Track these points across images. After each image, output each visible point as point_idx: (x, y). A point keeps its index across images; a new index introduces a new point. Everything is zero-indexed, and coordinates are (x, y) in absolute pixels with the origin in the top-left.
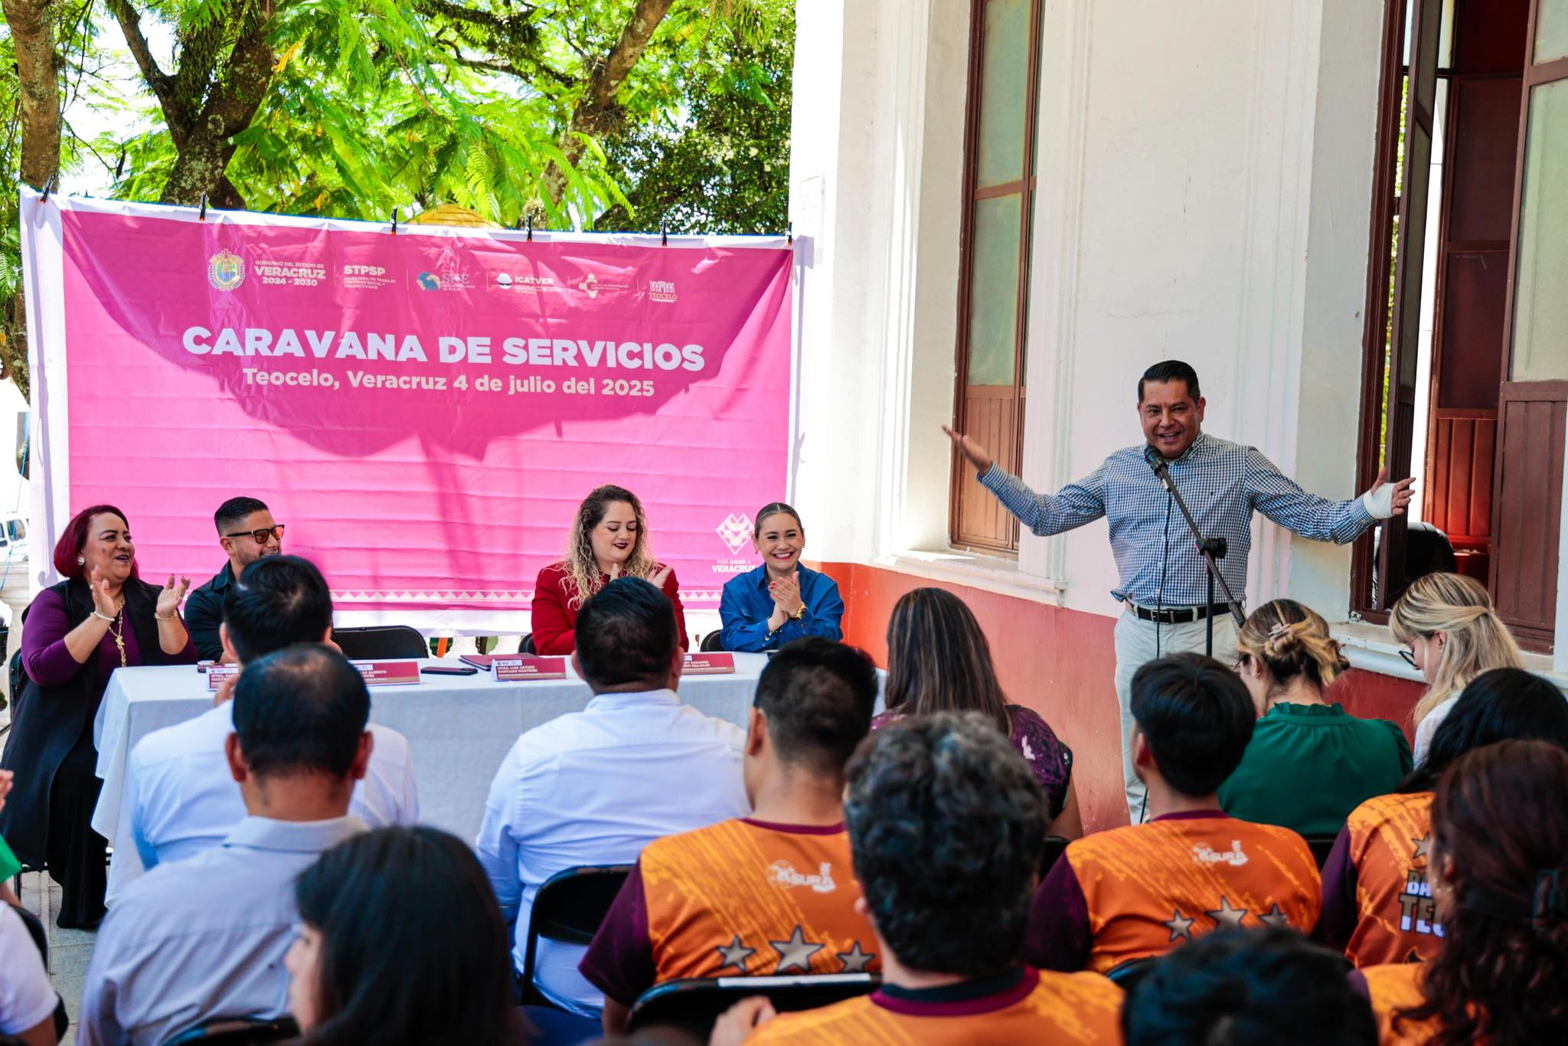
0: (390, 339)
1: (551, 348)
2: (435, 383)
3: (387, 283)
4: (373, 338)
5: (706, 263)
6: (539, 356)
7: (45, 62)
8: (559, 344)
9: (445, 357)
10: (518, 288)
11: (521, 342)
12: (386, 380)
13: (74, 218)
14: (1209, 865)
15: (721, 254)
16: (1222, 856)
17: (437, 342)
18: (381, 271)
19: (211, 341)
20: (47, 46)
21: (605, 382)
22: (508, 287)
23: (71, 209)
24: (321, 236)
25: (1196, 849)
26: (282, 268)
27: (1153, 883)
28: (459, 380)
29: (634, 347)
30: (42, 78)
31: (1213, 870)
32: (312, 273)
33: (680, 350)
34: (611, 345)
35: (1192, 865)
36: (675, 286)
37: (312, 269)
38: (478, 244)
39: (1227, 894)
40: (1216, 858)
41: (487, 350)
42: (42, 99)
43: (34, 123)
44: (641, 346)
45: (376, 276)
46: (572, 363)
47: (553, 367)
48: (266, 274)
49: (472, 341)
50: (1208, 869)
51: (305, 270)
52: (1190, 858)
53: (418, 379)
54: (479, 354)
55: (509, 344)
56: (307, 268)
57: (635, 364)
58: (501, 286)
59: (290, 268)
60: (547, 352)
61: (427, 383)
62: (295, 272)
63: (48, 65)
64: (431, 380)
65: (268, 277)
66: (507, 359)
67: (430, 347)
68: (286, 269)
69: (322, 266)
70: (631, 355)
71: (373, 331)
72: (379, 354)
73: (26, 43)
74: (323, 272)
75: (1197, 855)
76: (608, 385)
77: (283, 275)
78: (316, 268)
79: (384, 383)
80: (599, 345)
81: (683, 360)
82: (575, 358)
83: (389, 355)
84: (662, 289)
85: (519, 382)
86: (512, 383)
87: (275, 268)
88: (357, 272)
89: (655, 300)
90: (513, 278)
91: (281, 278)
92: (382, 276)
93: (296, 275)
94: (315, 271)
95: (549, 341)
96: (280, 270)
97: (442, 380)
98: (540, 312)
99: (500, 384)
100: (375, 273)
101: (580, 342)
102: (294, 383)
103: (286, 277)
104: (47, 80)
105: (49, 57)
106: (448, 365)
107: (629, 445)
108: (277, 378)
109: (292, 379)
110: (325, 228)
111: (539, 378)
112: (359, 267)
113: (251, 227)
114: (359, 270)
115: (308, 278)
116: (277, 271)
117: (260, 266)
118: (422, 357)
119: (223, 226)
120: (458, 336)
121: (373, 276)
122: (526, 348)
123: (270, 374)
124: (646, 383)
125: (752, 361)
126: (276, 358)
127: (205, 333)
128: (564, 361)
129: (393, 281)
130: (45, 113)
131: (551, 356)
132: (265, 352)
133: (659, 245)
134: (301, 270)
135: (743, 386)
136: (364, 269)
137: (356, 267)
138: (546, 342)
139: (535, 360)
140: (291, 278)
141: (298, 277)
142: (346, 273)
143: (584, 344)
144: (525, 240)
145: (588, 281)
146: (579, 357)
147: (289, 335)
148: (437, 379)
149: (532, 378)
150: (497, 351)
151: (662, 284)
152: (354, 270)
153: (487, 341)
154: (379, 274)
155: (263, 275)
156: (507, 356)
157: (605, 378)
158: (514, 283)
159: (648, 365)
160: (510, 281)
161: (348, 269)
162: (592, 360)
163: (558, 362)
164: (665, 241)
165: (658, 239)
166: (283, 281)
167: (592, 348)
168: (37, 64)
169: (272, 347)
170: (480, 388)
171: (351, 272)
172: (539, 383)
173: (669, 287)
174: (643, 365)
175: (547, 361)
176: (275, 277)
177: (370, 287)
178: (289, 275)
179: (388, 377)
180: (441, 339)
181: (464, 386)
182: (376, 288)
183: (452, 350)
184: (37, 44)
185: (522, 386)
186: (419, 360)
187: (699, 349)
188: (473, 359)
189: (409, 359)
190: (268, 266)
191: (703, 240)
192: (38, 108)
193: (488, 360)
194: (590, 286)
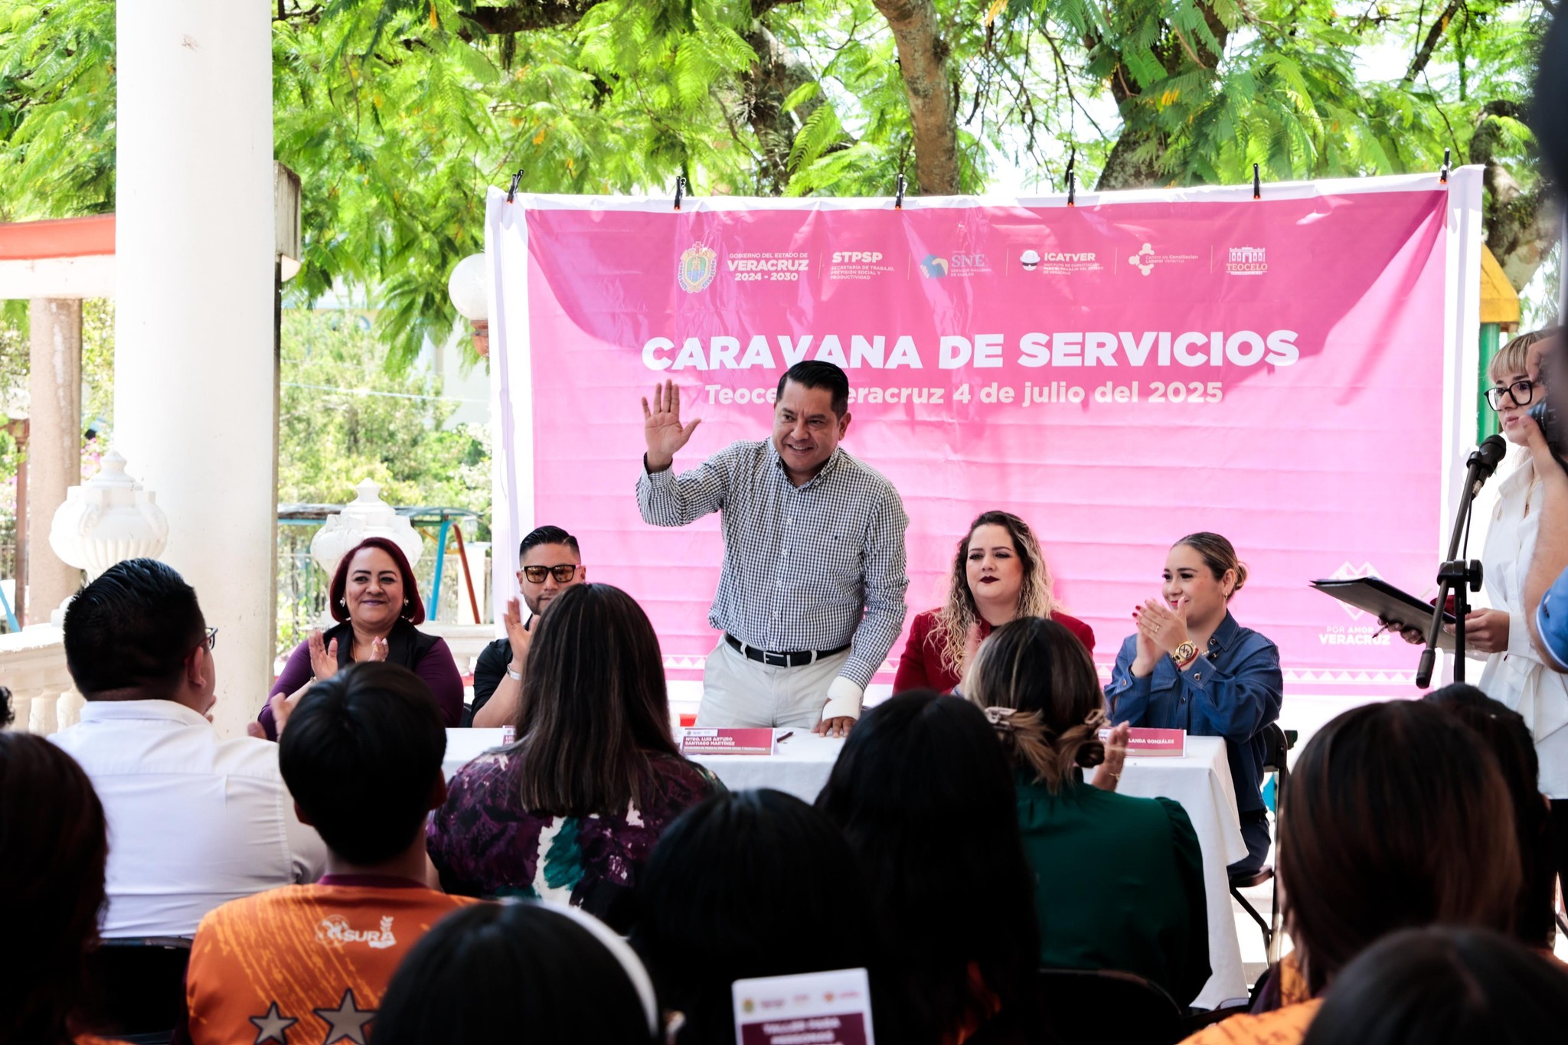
0: (880, 341)
1: (1083, 344)
2: (930, 395)
3: (883, 272)
4: (858, 342)
5: (1314, 216)
6: (1066, 355)
7: (925, 51)
8: (1093, 338)
9: (946, 362)
10: (1047, 269)
11: (1043, 338)
12: (870, 393)
13: (537, 216)
14: (337, 944)
15: (1334, 203)
16: (361, 935)
17: (937, 343)
18: (877, 256)
19: (672, 355)
20: (925, 31)
21: (1153, 386)
22: (1034, 268)
23: (536, 208)
24: (811, 218)
25: (326, 923)
26: (758, 261)
27: (254, 963)
28: (960, 391)
29: (1199, 338)
30: (924, 70)
31: (341, 951)
32: (793, 265)
33: (1265, 339)
34: (1165, 337)
35: (312, 941)
36: (1267, 253)
37: (793, 259)
38: (1001, 213)
39: (357, 986)
40: (352, 936)
41: (999, 350)
42: (926, 96)
43: (922, 126)
44: (1208, 336)
45: (871, 264)
46: (1109, 362)
47: (1083, 369)
48: (740, 269)
49: (981, 339)
50: (335, 950)
51: (784, 261)
52: (314, 933)
53: (909, 391)
54: (987, 356)
55: (1027, 342)
56: (787, 259)
57: (1199, 359)
58: (1025, 267)
59: (767, 260)
60: (1077, 349)
61: (920, 395)
62: (773, 265)
63: (928, 54)
64: (925, 391)
65: (742, 272)
66: (1024, 361)
67: (928, 349)
68: (763, 262)
69: (805, 255)
70: (1192, 349)
71: (857, 333)
72: (864, 360)
73: (901, 31)
74: (805, 262)
75: (325, 930)
76: (1157, 389)
77: (759, 269)
78: (799, 258)
79: (866, 397)
80: (1149, 338)
81: (1267, 351)
82: (1114, 355)
83: (876, 362)
84: (1247, 258)
85: (1036, 390)
86: (1028, 391)
87: (750, 262)
88: (846, 260)
89: (1233, 273)
90: (1041, 256)
91: (756, 273)
92: (878, 263)
93: (774, 268)
94: (797, 262)
95: (1081, 334)
96: (755, 263)
97: (940, 392)
98: (1071, 298)
99: (1012, 393)
100: (869, 260)
101: (1122, 334)
102: (762, 401)
103: (762, 271)
104: (929, 73)
105: (929, 45)
106: (948, 373)
107: (1184, 468)
108: (742, 396)
109: (759, 396)
110: (816, 208)
111: (1063, 384)
112: (850, 253)
113: (729, 213)
114: (850, 257)
115: (788, 271)
116: (752, 265)
117: (733, 260)
118: (916, 363)
119: (698, 214)
120: (963, 334)
121: (866, 264)
122: (1049, 345)
123: (734, 391)
124: (1210, 385)
125: (1377, 348)
126: (742, 370)
127: (667, 344)
128: (1098, 360)
129: (891, 269)
130: (932, 112)
131: (1082, 354)
132: (731, 364)
133: (1250, 198)
134: (780, 262)
135: (1360, 385)
136: (856, 256)
137: (847, 254)
138: (1077, 337)
139: (1059, 361)
140: (769, 273)
141: (777, 271)
142: (834, 261)
143: (1127, 338)
144: (1065, 204)
145: (1141, 253)
146: (1120, 354)
147: (759, 343)
148: (932, 390)
149: (1054, 385)
150: (1011, 351)
151: (1247, 251)
152: (843, 257)
153: (999, 338)
154: (874, 261)
155: (736, 271)
156: (1024, 356)
157: (1154, 381)
158: (1042, 262)
159: (1216, 360)
160: (1037, 259)
161: (837, 257)
162: (1137, 357)
163: (1090, 362)
164: (1257, 192)
165: (1246, 191)
166: (759, 277)
167: (1138, 343)
168: (917, 55)
169: (738, 359)
170: (985, 400)
171: (839, 260)
172: (1063, 390)
173: (1258, 254)
174: (1208, 361)
175: (1076, 362)
176: (748, 272)
177: (861, 277)
178: (766, 269)
179: (872, 390)
180: (943, 339)
181: (966, 398)
182: (869, 278)
183: (955, 352)
184: (913, 31)
185: (1041, 394)
186: (913, 366)
187: (1292, 336)
188: (980, 363)
189: (900, 366)
190: (743, 259)
191: (1313, 186)
192: (924, 107)
193: (998, 363)
194: (1144, 260)
